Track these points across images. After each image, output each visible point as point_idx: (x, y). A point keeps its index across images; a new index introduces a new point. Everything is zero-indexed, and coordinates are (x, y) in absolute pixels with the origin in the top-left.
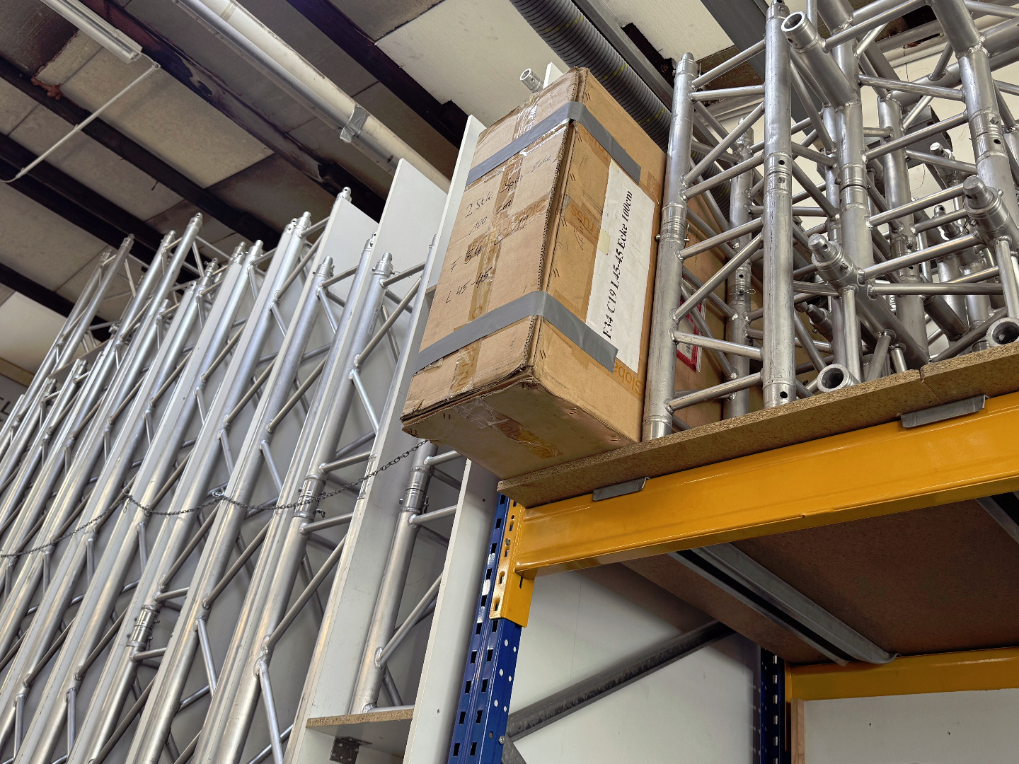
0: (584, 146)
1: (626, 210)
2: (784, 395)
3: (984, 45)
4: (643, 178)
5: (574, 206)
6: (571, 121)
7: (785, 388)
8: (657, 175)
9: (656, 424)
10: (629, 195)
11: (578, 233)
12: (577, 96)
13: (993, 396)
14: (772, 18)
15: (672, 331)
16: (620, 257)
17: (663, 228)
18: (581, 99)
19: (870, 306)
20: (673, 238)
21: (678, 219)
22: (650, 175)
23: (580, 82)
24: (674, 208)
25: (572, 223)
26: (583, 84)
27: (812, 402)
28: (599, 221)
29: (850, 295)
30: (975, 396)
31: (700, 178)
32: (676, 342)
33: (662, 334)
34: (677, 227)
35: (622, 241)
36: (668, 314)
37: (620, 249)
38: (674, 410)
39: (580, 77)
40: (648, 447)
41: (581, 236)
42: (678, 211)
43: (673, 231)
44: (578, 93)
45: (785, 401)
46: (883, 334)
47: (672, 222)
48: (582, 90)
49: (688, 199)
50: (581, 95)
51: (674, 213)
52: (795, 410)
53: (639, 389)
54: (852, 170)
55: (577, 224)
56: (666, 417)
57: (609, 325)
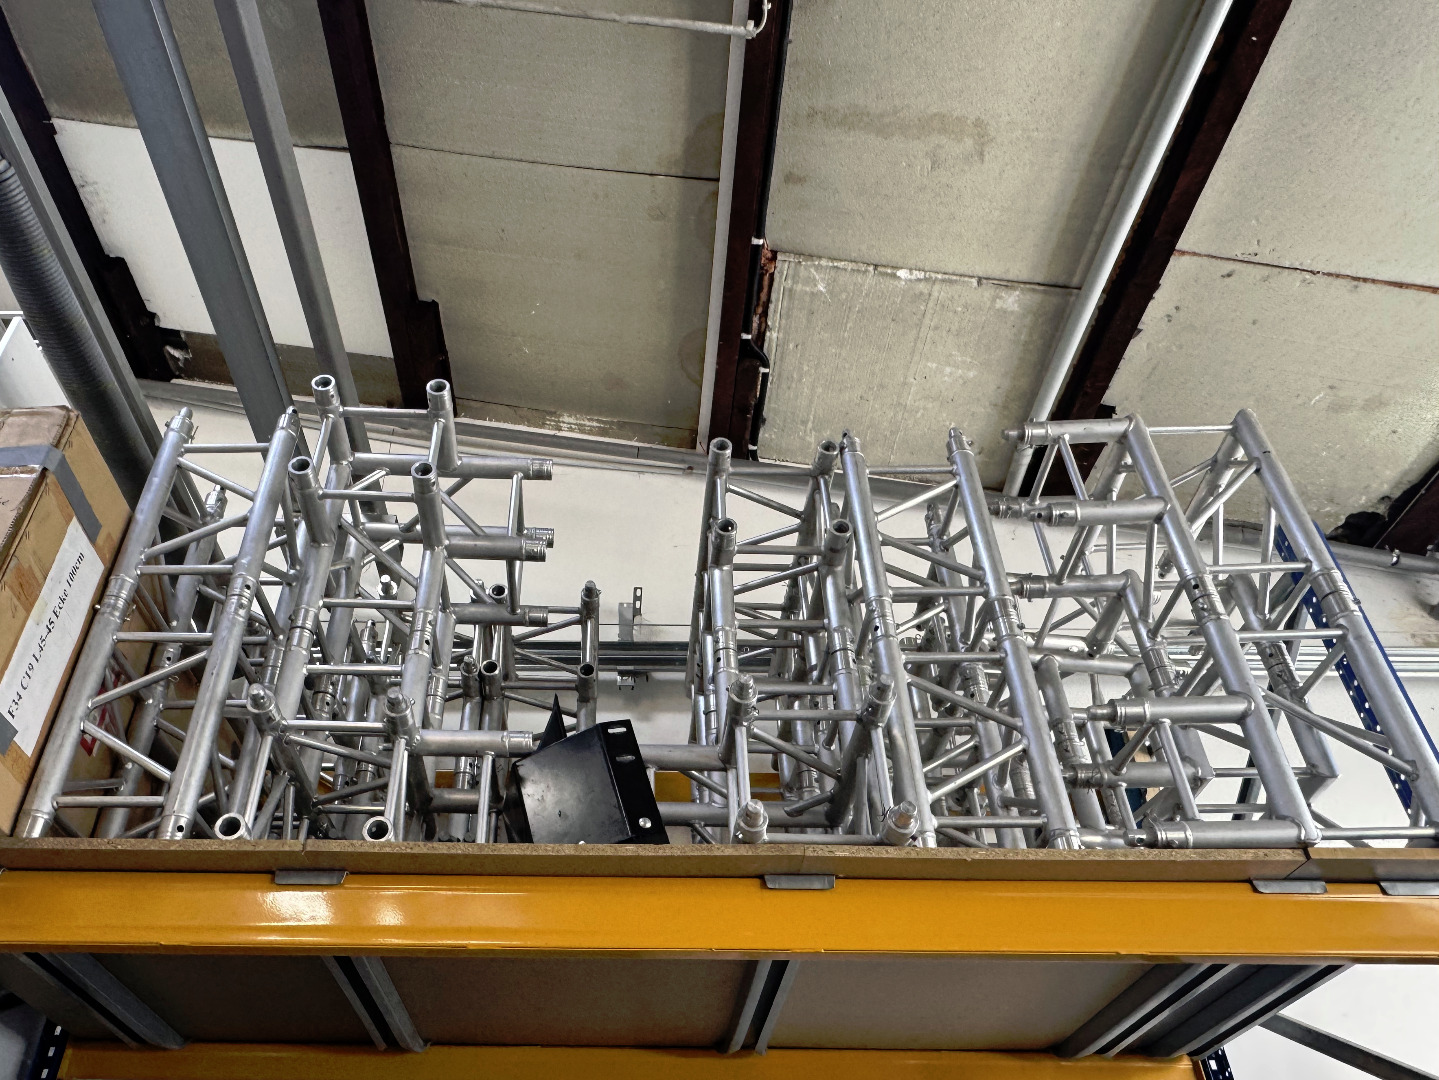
0: (51, 501)
1: (72, 574)
2: (180, 829)
3: (446, 548)
4: (101, 539)
5: (19, 568)
6: (45, 470)
7: (183, 822)
8: (116, 535)
9: (35, 819)
10: (81, 557)
11: (15, 600)
12: (59, 441)
13: (352, 873)
14: (282, 428)
15: (81, 719)
16: (50, 627)
17: (106, 600)
18: (62, 446)
19: (283, 751)
20: (112, 617)
21: (124, 594)
22: (109, 535)
23: (67, 425)
24: (124, 581)
25: (11, 588)
26: (70, 429)
27: (204, 845)
28: (40, 586)
29: (269, 739)
30: (340, 870)
31: (162, 558)
32: (83, 732)
33: (71, 719)
34: (121, 603)
35: (58, 610)
36: (84, 700)
37: (54, 618)
38: (60, 807)
39: (69, 419)
40: (19, 845)
41: (17, 603)
42: (127, 586)
43: (114, 607)
44: (60, 438)
45: (179, 835)
46: (284, 773)
47: (117, 597)
48: (67, 436)
49: (142, 575)
50: (64, 441)
51: (121, 587)
52: (187, 848)
53: (26, 776)
54: (307, 611)
55: (17, 588)
56: (48, 814)
57: (16, 703)
